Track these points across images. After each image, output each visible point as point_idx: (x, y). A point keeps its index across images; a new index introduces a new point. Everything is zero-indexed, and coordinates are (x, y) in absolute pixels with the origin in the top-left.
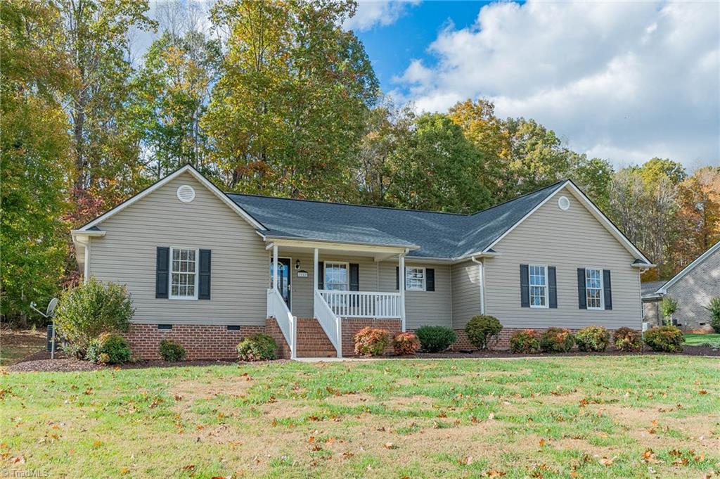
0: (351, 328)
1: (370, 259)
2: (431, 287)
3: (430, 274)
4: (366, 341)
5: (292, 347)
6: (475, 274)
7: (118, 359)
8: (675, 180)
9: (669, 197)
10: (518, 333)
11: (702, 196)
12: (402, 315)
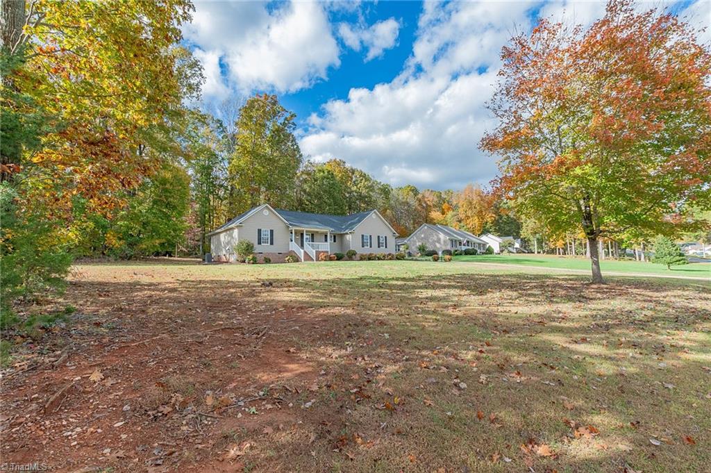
0: (318, 253)
1: (317, 232)
2: (335, 241)
3: (335, 237)
4: (323, 257)
5: (302, 259)
6: (349, 237)
7: (255, 262)
8: (415, 195)
9: (413, 202)
10: (362, 255)
11: (425, 202)
12: (329, 250)
